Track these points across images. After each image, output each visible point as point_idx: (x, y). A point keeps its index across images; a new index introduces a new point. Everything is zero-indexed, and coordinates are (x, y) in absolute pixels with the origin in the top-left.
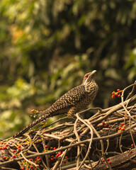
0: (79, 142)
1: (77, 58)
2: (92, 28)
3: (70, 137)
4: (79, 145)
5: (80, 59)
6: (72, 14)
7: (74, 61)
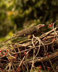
0: (34, 47)
1: (35, 21)
2: (41, 8)
3: (30, 45)
4: (34, 48)
5: (37, 21)
6: (32, 2)
7: (34, 22)
